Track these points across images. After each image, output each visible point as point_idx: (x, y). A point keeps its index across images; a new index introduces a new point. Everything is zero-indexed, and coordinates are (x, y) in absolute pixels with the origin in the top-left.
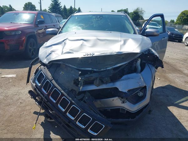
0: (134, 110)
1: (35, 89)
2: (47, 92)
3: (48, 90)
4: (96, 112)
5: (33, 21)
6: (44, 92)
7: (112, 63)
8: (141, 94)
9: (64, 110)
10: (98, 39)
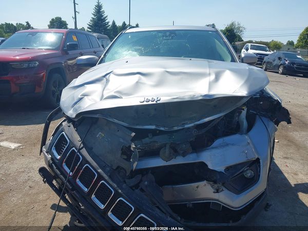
0: (237, 206)
1: (50, 166)
2: (72, 171)
3: (74, 167)
4: (164, 211)
5: (60, 45)
6: (66, 172)
7: (195, 115)
8: (249, 174)
9: (102, 207)
10: (167, 72)
